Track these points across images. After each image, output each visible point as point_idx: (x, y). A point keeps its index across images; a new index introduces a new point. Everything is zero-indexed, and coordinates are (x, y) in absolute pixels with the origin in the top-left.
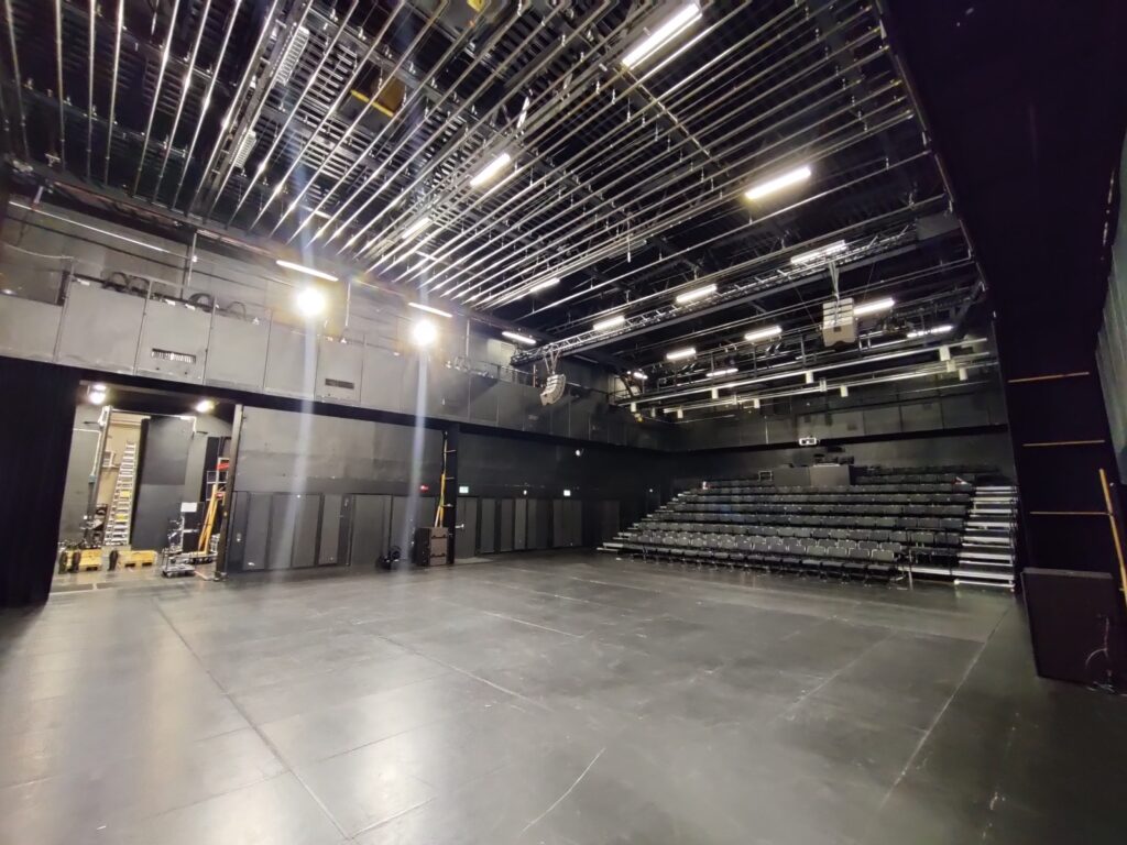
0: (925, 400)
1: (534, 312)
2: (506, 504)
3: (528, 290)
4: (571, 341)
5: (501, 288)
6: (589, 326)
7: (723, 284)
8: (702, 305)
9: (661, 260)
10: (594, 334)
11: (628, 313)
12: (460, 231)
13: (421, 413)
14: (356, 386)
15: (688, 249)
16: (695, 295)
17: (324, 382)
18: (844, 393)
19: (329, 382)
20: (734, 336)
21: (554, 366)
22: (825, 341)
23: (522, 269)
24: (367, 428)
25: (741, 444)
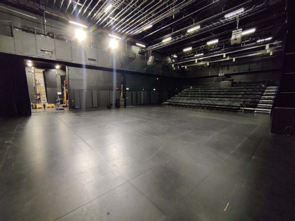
0: (257, 62)
1: (145, 37)
2: (139, 92)
3: (143, 29)
4: (156, 46)
5: (135, 29)
6: (161, 41)
7: (202, 26)
8: (195, 33)
9: (184, 17)
10: (162, 43)
11: (173, 36)
12: (122, 9)
13: (115, 68)
14: (97, 60)
15: (192, 13)
16: (193, 29)
17: (88, 59)
18: (234, 60)
19: (89, 59)
20: (203, 43)
21: (151, 54)
22: (231, 43)
23: (141, 22)
24: (101, 72)
25: (203, 76)
